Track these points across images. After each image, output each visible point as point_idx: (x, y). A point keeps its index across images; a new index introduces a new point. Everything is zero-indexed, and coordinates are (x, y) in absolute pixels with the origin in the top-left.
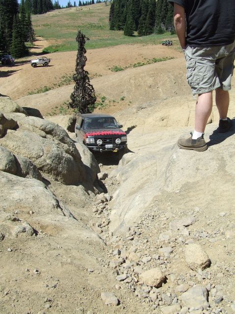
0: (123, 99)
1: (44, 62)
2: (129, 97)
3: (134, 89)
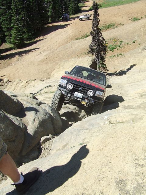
0: (134, 42)
1: (87, 17)
2: (139, 40)
3: (142, 34)
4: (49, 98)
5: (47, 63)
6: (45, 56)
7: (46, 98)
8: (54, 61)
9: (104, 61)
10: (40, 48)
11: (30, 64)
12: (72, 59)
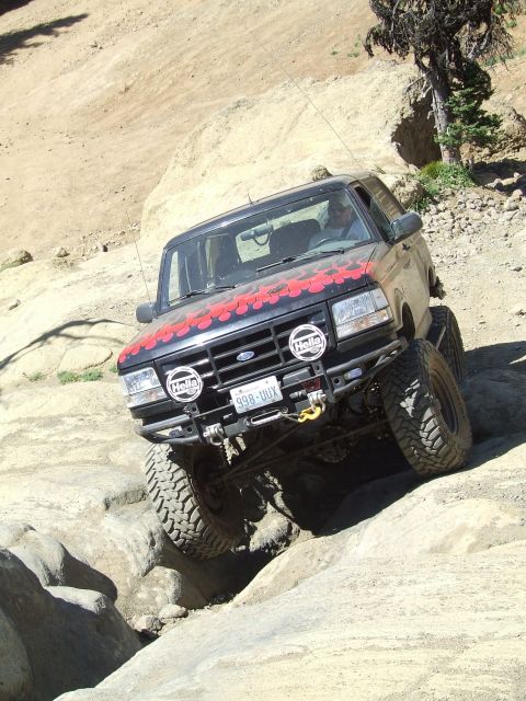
4: (45, 426)
5: (128, 124)
6: (118, 68)
7: (31, 420)
8: (176, 101)
9: (487, 95)
10: (84, 16)
11: (20, 137)
12: (280, 93)
